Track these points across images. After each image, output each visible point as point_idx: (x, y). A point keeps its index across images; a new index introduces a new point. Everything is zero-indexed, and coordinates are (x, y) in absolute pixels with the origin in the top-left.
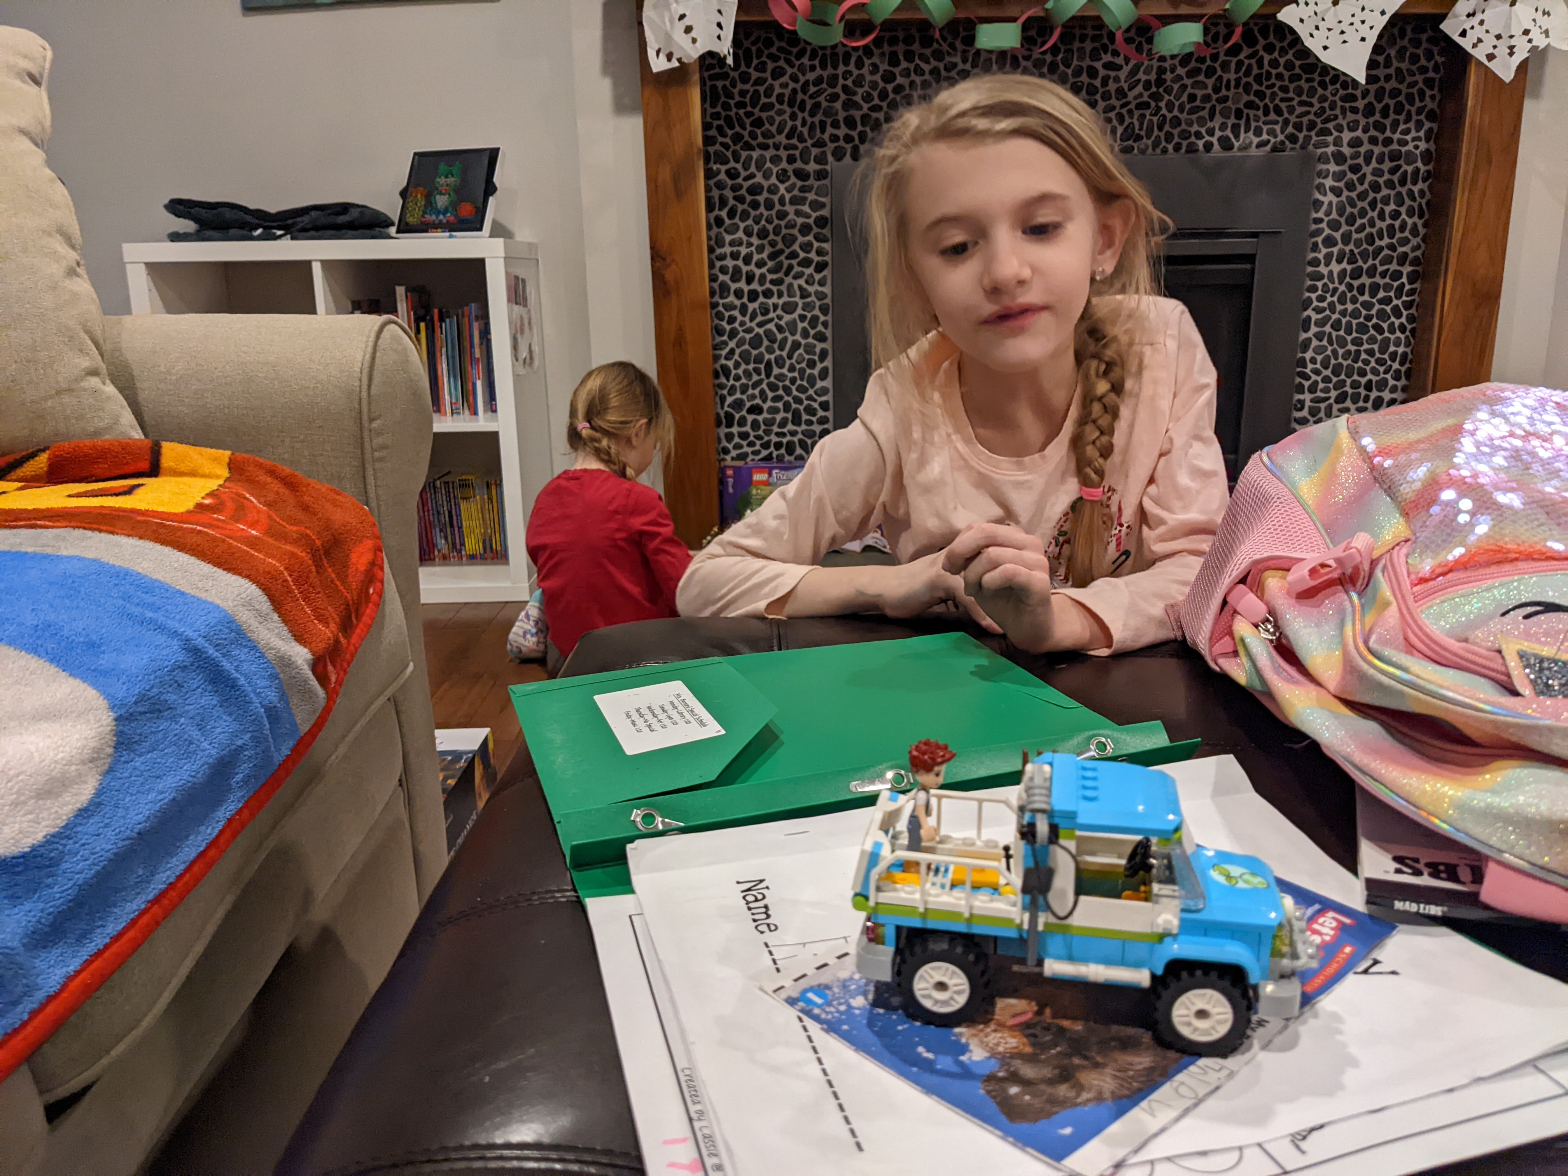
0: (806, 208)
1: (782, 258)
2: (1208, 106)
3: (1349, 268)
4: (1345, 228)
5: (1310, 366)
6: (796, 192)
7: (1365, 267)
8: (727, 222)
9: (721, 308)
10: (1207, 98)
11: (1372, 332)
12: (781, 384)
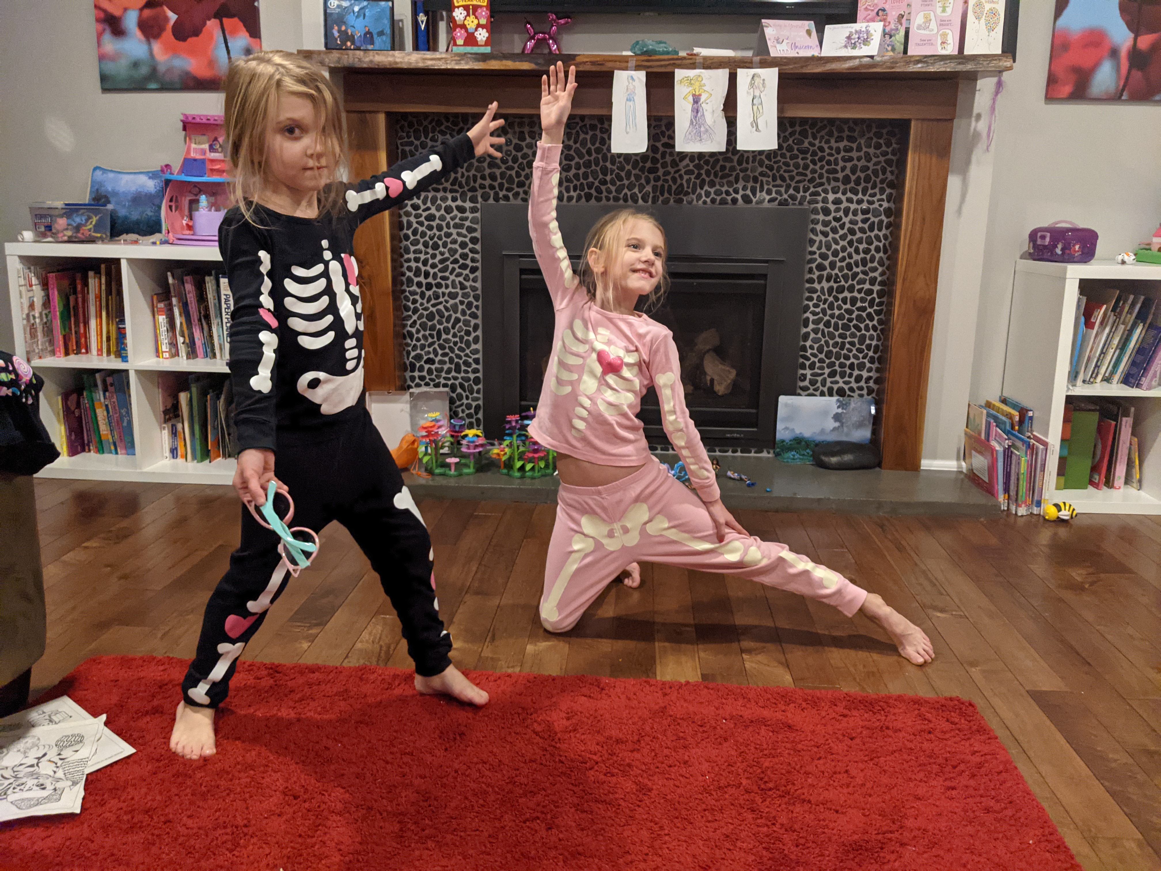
0: (464, 231)
1: (448, 263)
2: (734, 174)
3: (835, 286)
4: (831, 258)
5: (810, 351)
6: (457, 220)
7: (846, 285)
8: (412, 238)
9: (407, 294)
10: (733, 169)
11: (853, 330)
12: (447, 345)
